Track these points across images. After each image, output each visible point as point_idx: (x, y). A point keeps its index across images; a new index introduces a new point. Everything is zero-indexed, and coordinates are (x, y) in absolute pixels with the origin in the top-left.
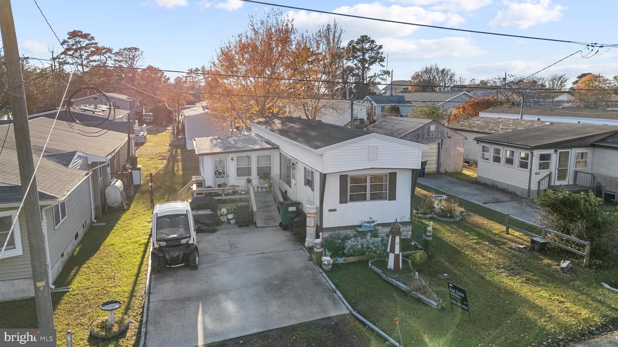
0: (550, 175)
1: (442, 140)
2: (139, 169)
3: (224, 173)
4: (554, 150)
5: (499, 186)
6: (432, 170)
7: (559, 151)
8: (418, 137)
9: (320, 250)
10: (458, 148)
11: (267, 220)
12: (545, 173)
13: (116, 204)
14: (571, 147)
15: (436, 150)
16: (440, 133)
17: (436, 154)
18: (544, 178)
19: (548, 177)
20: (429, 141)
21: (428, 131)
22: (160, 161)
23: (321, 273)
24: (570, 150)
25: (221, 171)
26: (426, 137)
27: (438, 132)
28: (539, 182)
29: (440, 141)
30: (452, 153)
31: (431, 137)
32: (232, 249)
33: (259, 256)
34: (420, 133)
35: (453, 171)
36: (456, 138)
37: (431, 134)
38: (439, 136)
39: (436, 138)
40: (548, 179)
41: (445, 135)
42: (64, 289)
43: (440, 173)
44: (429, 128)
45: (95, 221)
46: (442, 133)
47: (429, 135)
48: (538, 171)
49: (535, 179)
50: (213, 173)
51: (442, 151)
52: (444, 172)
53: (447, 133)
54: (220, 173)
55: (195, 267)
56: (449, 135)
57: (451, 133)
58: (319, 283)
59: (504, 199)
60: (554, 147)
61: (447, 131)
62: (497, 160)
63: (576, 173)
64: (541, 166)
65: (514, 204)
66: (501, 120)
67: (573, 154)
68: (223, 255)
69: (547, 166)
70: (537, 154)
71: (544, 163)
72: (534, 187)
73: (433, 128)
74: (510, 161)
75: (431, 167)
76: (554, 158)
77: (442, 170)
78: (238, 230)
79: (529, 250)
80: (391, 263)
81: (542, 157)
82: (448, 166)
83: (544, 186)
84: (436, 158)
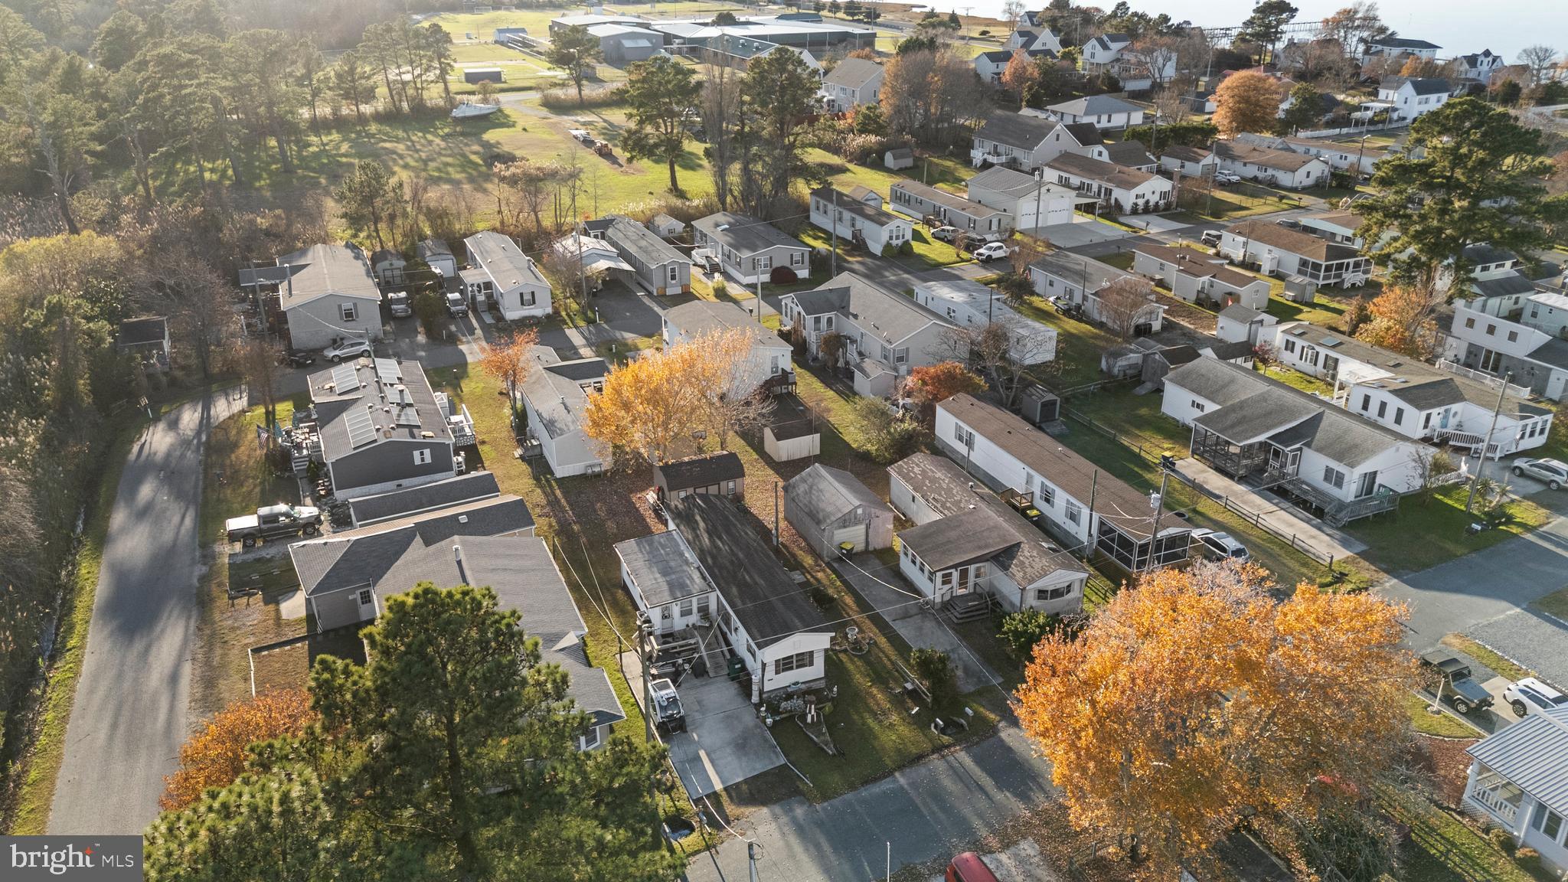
0: (952, 589)
1: (870, 521)
3: (669, 616)
4: (955, 569)
5: (913, 584)
6: (861, 549)
7: (959, 569)
8: (844, 523)
9: (765, 714)
10: (888, 523)
11: (715, 668)
12: (948, 587)
14: (971, 564)
15: (864, 531)
16: (867, 515)
17: (865, 534)
18: (946, 592)
19: (950, 590)
20: (856, 524)
21: (855, 515)
23: (767, 730)
24: (970, 567)
25: (667, 615)
26: (853, 520)
27: (865, 514)
28: (942, 596)
29: (868, 521)
30: (880, 531)
31: (858, 519)
32: (701, 708)
33: (722, 715)
34: (847, 518)
35: (883, 547)
36: (884, 516)
37: (858, 517)
38: (867, 517)
39: (863, 520)
40: (950, 593)
41: (873, 515)
43: (869, 551)
44: (857, 512)
46: (870, 514)
47: (856, 518)
48: (941, 587)
49: (939, 593)
50: (661, 618)
51: (870, 531)
52: (873, 549)
53: (875, 513)
54: (666, 617)
55: (685, 731)
56: (877, 514)
57: (878, 512)
58: (766, 740)
59: (914, 611)
60: (955, 567)
61: (874, 511)
62: (914, 562)
63: (976, 584)
64: (944, 583)
65: (918, 619)
66: (939, 475)
67: (972, 568)
68: (698, 716)
69: (950, 582)
70: (939, 575)
71: (947, 580)
72: (938, 600)
73: (860, 511)
74: (922, 570)
75: (860, 547)
76: (956, 575)
77: (871, 548)
78: (696, 682)
79: (902, 694)
80: (809, 720)
81: (944, 576)
82: (877, 543)
83: (947, 598)
84: (863, 537)
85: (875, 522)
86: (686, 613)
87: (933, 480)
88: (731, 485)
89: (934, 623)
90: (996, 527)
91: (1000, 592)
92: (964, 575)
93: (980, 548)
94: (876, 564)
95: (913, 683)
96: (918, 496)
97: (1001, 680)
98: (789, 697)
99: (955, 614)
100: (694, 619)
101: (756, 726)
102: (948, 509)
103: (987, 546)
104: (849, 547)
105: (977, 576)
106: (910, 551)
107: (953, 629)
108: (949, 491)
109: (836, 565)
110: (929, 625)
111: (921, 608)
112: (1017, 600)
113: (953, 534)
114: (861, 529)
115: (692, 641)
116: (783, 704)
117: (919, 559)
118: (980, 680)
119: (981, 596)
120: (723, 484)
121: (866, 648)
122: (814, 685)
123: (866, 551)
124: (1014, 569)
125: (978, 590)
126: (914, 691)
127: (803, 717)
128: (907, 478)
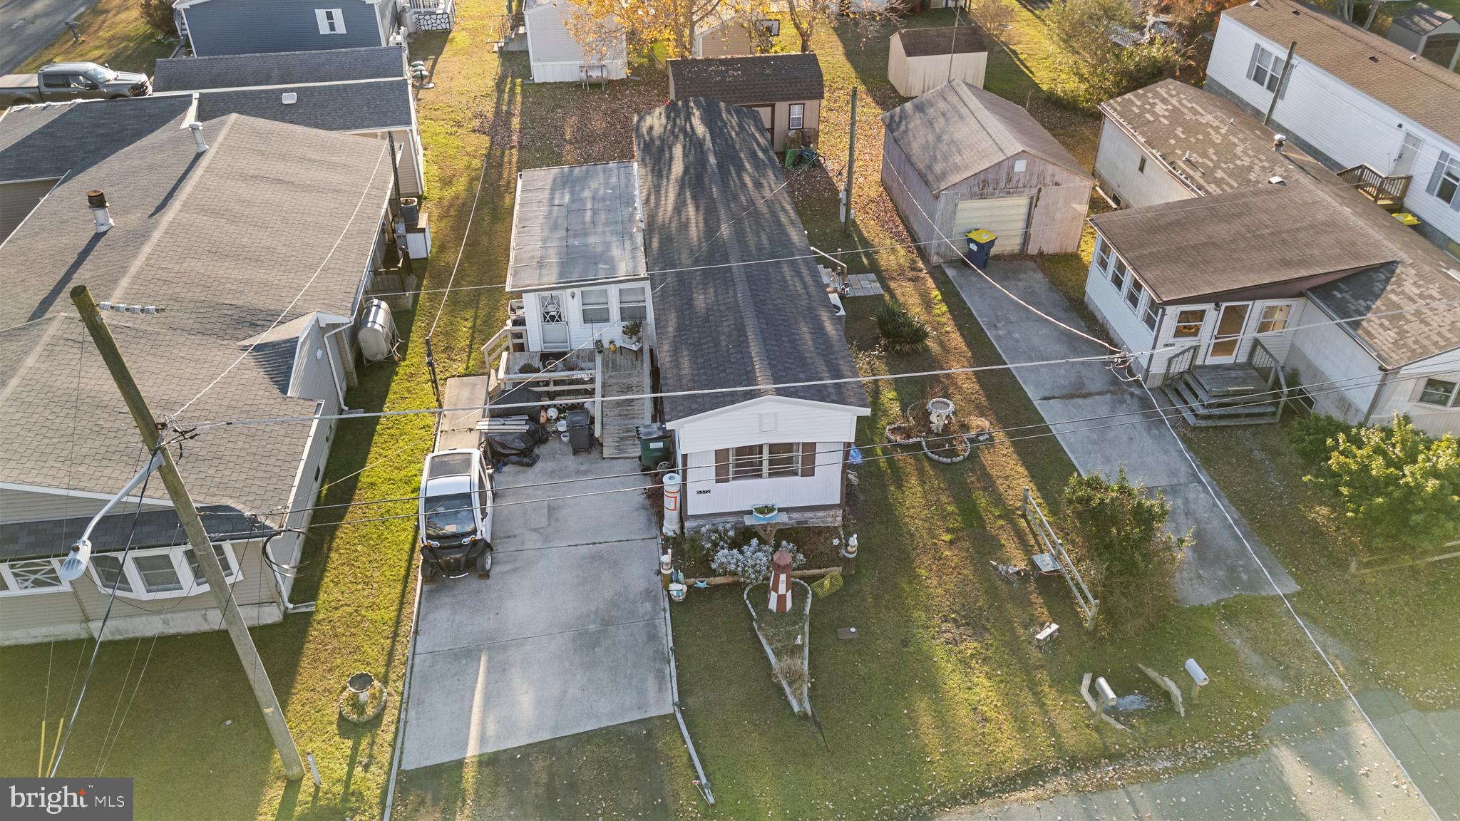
0: (1196, 348)
1: (1040, 191)
2: (423, 230)
3: (560, 316)
4: (1213, 305)
5: (1112, 334)
6: (1009, 248)
7: (1224, 305)
8: (984, 186)
9: (669, 572)
10: (1075, 206)
11: (622, 439)
12: (1188, 342)
13: (380, 357)
14: (1254, 299)
15: (1024, 210)
16: (1036, 176)
17: (1024, 217)
18: (1183, 353)
19: (1192, 351)
20: (1009, 193)
21: (1008, 174)
22: (473, 135)
23: (664, 610)
24: (1250, 303)
25: (555, 313)
26: (1002, 184)
27: (1031, 175)
28: (1170, 360)
29: (1034, 191)
30: (1058, 216)
31: (1014, 183)
32: (549, 525)
33: (585, 549)
34: (990, 177)
35: (1057, 250)
36: (1072, 185)
37: (1015, 179)
38: (1034, 182)
39: (1024, 187)
40: (1190, 358)
41: (1048, 180)
42: (307, 607)
43: (1028, 255)
44: (1013, 167)
45: (346, 408)
46: (1041, 176)
47: (1009, 181)
48: (1172, 341)
49: (1163, 353)
50: (540, 318)
51: (1037, 213)
52: (1036, 252)
53: (1053, 176)
54: (552, 318)
55: (485, 575)
56: (1057, 178)
57: (1061, 175)
58: (653, 637)
59: (1096, 382)
60: (1216, 298)
61: (1054, 171)
62: (1118, 282)
63: (1256, 343)
64: (1179, 333)
65: (1101, 406)
66: (1208, 118)
67: (1256, 309)
68: (532, 541)
69: (1195, 332)
70: (1173, 312)
71: (1188, 326)
72: (1158, 368)
73: (1020, 166)
74: (1133, 300)
75: (1008, 243)
76: (1213, 317)
77: (1032, 250)
78: (570, 462)
79: (1022, 577)
80: (773, 605)
81: (1184, 316)
82: (1047, 241)
83: (1181, 366)
84: (1021, 225)
85: (1049, 194)
86: (593, 316)
87: (1193, 128)
88: (797, 111)
89: (1137, 419)
90: (1332, 225)
91: (1317, 374)
92: (1233, 320)
93: (1286, 263)
94: (1037, 280)
95: (1057, 558)
96: (1153, 155)
97: (1294, 587)
98: (743, 536)
99: (1194, 409)
100: (612, 332)
101: (648, 595)
102: (1219, 182)
103: (1303, 262)
104: (984, 239)
105: (1263, 327)
106: (1115, 254)
107: (1184, 438)
108: (1225, 150)
109: (950, 273)
110: (1127, 421)
111: (1114, 381)
112: (1362, 401)
113: (1221, 231)
114: (1017, 206)
115: (585, 376)
116: (722, 555)
117: (1130, 275)
118: (1233, 578)
119: (1264, 373)
120: (781, 107)
121: (964, 449)
122: (815, 520)
123: (1022, 255)
124: (1372, 321)
125: (1261, 359)
126: (1057, 577)
127: (762, 591)
128: (1137, 122)
